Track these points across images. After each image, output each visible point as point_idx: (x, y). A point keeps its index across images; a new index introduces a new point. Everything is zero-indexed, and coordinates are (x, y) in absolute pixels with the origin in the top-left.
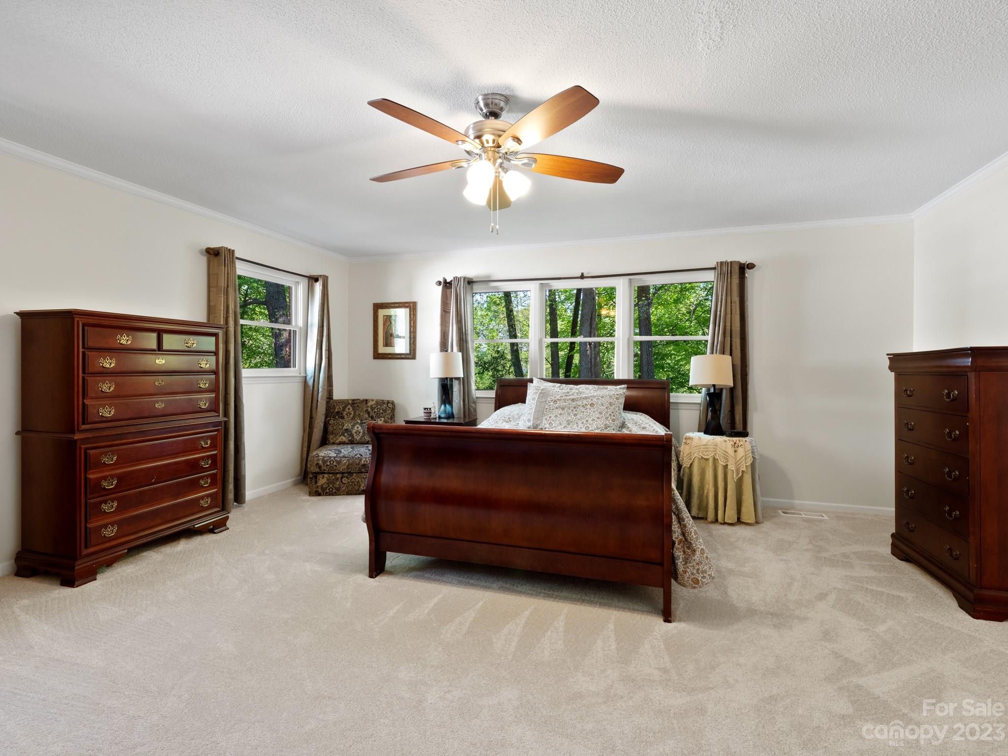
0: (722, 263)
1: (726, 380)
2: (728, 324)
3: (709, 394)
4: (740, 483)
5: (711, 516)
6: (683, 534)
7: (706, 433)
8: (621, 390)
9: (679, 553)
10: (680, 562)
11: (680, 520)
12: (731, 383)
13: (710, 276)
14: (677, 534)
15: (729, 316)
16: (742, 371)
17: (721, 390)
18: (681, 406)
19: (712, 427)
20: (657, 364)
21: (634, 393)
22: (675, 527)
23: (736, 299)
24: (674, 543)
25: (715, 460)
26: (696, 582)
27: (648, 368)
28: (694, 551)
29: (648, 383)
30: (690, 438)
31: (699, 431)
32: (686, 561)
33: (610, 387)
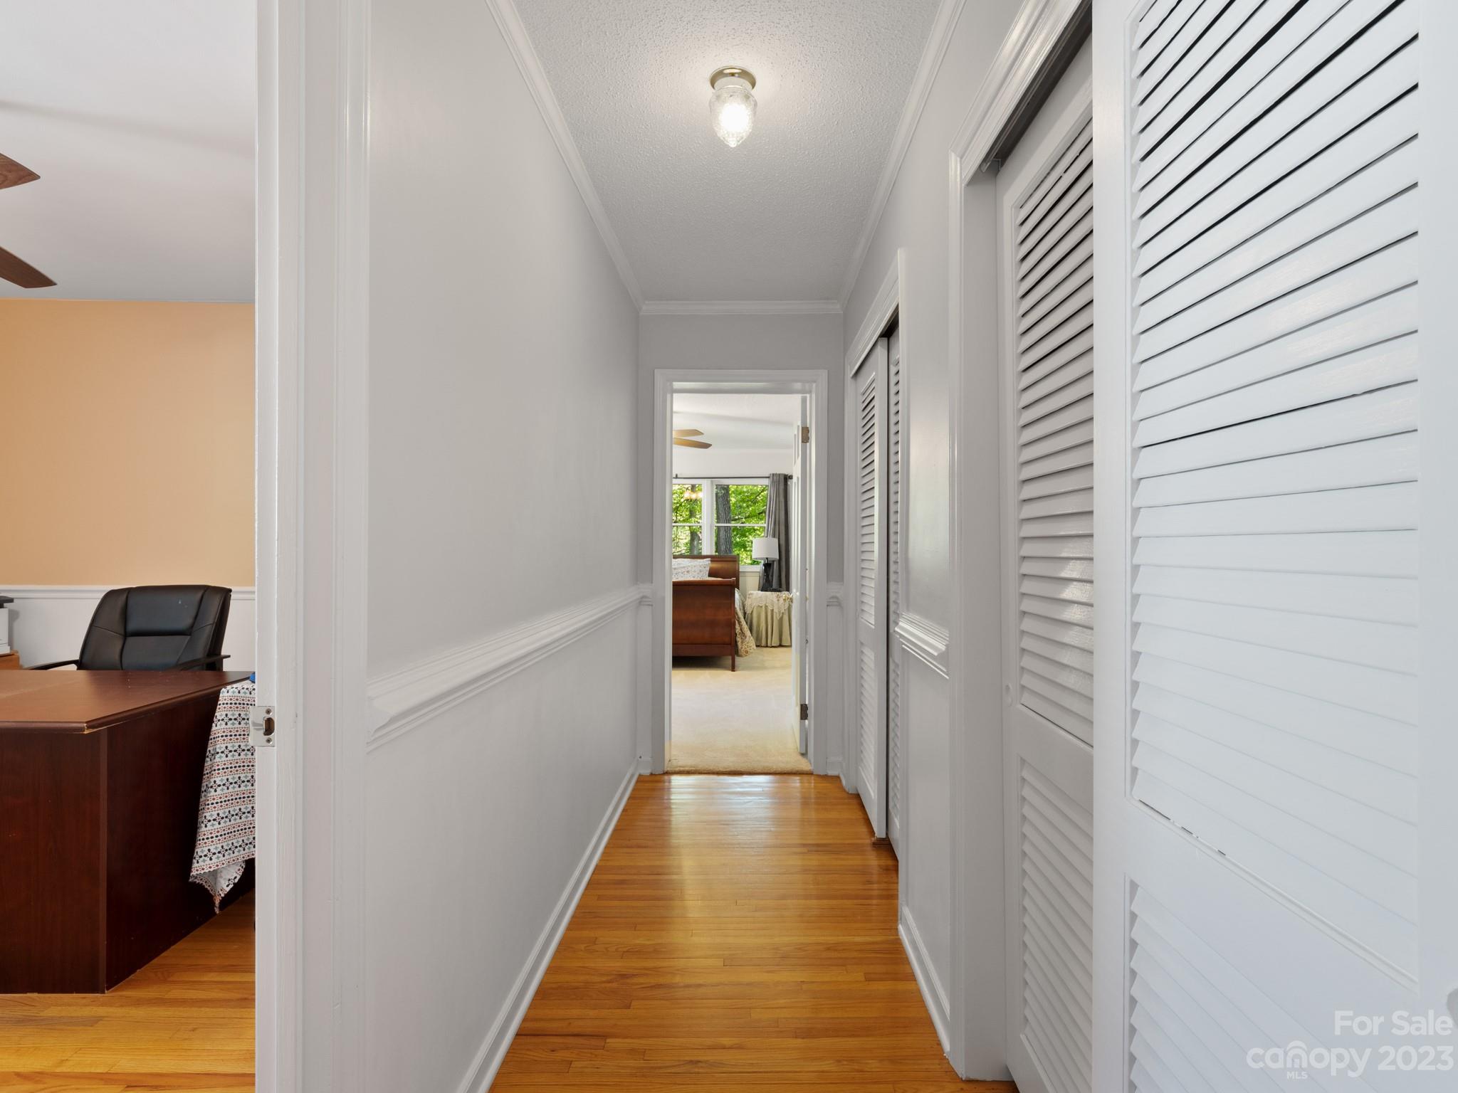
0: (773, 474)
1: (775, 555)
2: (777, 517)
3: (765, 565)
4: (781, 620)
5: (763, 643)
6: (741, 630)
7: (762, 591)
8: (707, 562)
9: (739, 639)
10: (739, 644)
11: (739, 622)
12: (777, 557)
13: (766, 482)
14: (738, 630)
15: (777, 511)
16: (785, 549)
17: (773, 561)
18: (747, 574)
19: (766, 586)
20: (737, 543)
21: (716, 565)
22: (737, 626)
23: (782, 499)
24: (736, 634)
25: (766, 607)
26: (747, 652)
27: (726, 547)
28: (746, 637)
29: (725, 557)
30: (751, 594)
31: (759, 590)
32: (742, 643)
33: (699, 560)
